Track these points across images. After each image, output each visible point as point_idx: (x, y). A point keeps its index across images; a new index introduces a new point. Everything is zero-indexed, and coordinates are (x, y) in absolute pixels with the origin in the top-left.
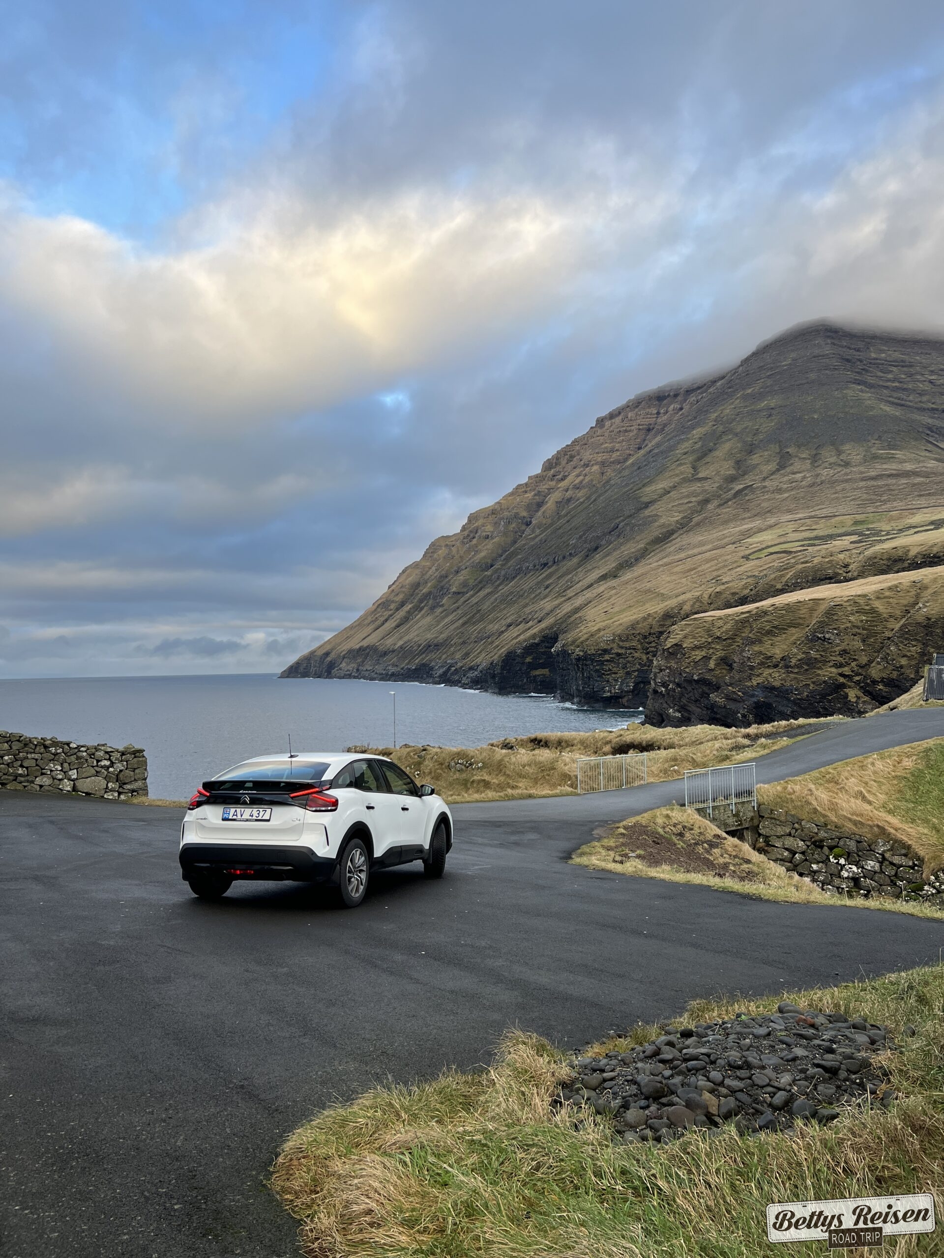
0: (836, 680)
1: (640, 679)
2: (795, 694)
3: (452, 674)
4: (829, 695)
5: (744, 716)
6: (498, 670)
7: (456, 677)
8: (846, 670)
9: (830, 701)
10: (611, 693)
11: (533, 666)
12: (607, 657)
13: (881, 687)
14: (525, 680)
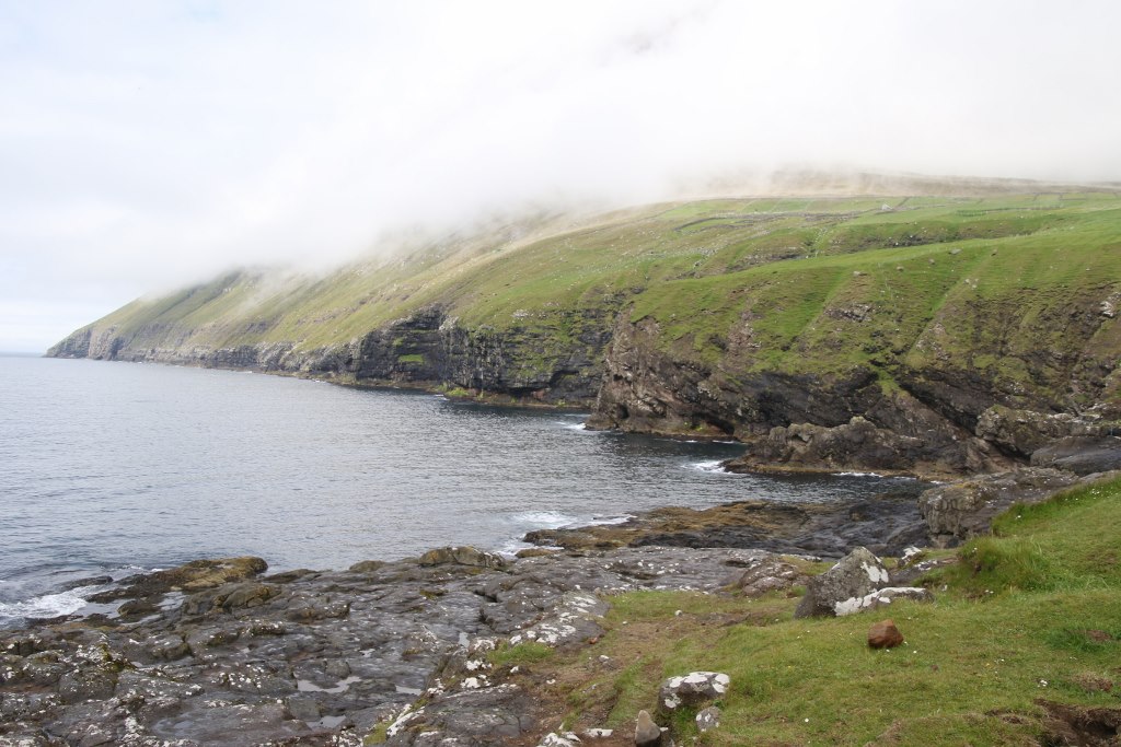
0: (869, 369)
1: (561, 368)
2: (816, 385)
3: (287, 359)
4: (860, 387)
5: (745, 411)
6: (355, 354)
7: (291, 364)
8: (878, 357)
9: (859, 395)
10: (523, 383)
11: (402, 350)
12: (519, 338)
13: (923, 380)
14: (391, 368)
